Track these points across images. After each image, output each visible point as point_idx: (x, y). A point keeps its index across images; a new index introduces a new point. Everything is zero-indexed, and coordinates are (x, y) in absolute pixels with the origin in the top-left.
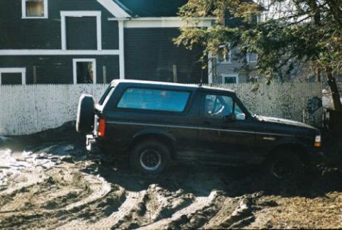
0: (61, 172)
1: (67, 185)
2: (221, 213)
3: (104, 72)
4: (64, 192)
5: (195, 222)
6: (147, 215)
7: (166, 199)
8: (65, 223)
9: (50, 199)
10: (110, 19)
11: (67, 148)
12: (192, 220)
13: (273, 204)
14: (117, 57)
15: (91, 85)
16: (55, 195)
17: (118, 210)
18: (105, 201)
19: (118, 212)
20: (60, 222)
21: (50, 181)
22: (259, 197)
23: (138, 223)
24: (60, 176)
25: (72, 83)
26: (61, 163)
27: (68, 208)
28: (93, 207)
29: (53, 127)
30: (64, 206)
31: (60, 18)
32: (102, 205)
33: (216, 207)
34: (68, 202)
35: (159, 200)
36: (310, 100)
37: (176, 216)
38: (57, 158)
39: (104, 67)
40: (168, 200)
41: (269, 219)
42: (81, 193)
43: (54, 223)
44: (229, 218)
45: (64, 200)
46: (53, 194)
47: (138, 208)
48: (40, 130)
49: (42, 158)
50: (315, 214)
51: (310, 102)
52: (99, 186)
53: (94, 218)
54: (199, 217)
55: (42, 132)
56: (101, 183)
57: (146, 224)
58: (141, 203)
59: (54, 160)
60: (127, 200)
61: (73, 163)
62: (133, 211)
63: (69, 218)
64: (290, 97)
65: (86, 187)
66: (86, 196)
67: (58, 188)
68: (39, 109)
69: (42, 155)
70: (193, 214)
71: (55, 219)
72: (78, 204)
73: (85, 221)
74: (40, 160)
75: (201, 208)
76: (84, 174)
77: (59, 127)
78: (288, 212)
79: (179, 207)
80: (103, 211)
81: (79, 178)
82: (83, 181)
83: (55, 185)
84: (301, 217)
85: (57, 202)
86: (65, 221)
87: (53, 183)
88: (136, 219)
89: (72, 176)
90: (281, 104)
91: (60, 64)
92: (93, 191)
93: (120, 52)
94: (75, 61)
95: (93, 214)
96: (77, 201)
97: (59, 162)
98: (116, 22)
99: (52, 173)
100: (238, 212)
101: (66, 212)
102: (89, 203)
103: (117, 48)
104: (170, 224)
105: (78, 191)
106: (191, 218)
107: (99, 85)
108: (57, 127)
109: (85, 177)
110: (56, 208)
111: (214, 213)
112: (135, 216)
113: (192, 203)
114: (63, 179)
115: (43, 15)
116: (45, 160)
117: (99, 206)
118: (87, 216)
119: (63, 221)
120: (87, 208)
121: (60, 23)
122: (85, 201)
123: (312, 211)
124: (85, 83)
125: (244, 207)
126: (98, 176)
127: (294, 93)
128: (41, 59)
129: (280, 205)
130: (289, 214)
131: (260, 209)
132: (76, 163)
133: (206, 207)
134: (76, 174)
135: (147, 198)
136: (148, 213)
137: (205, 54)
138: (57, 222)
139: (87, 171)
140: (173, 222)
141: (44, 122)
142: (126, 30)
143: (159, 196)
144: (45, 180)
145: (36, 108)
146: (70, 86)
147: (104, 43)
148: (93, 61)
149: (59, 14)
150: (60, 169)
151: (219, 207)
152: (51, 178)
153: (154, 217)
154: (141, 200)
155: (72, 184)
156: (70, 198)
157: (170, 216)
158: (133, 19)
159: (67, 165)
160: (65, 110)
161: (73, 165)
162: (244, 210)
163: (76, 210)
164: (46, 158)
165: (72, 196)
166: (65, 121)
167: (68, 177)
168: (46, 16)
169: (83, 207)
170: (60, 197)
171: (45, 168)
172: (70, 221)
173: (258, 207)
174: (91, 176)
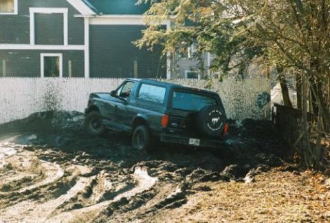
0: (20, 159)
1: (25, 170)
2: (158, 196)
3: (70, 66)
4: (20, 176)
5: (133, 204)
6: (92, 198)
7: (111, 183)
8: (16, 203)
9: (6, 183)
10: (76, 16)
11: (30, 138)
12: (131, 202)
13: (207, 189)
14: (82, 52)
15: (57, 78)
16: (11, 179)
17: (66, 193)
18: (55, 185)
19: (66, 195)
20: (11, 202)
21: (9, 167)
22: (195, 182)
23: (82, 204)
24: (20, 163)
25: (40, 76)
26: (22, 151)
27: (21, 191)
28: (43, 190)
29: (21, 118)
30: (18, 189)
31: (29, 14)
32: (52, 188)
33: (155, 191)
34: (21, 186)
35: (105, 185)
36: (259, 95)
37: (118, 198)
38: (19, 147)
39: (70, 62)
40: (113, 185)
41: (199, 201)
42: (35, 177)
43: (6, 203)
44: (163, 200)
45: (19, 184)
46: (9, 179)
47: (85, 191)
48: (8, 121)
49: (6, 146)
50: (242, 197)
51: (261, 97)
52: (54, 172)
53: (42, 199)
54: (138, 199)
55: (10, 123)
56: (57, 170)
57: (89, 205)
58: (89, 187)
59: (16, 148)
60: (77, 184)
61: (33, 151)
62: (79, 193)
63: (20, 199)
64: (241, 92)
65: (41, 173)
66: (39, 180)
67: (15, 173)
68: (7, 101)
69: (6, 143)
70: (132, 197)
71: (8, 200)
72: (31, 188)
73: (34, 202)
74: (4, 149)
75: (141, 191)
76: (41, 161)
77: (26, 119)
78: (218, 196)
79: (122, 191)
80: (52, 193)
81: (37, 165)
82: (40, 167)
83: (12, 171)
84: (228, 200)
85: (11, 185)
86: (16, 201)
87: (11, 168)
88: (80, 201)
89: (30, 163)
90: (233, 98)
91: (28, 58)
92: (47, 176)
93: (85, 48)
94: (42, 55)
95: (43, 196)
96: (31, 184)
97: (20, 150)
98: (82, 19)
99: (12, 160)
100: (173, 196)
101: (18, 194)
102: (41, 187)
103: (83, 43)
104: (110, 205)
105: (32, 176)
106: (130, 200)
107: (65, 79)
108: (24, 118)
109: (42, 164)
110: (10, 190)
111: (152, 196)
112: (80, 197)
113: (134, 187)
114: (21, 165)
115: (13, 11)
116: (8, 149)
117: (49, 189)
118: (36, 198)
119: (14, 202)
120: (38, 191)
121: (29, 19)
122: (38, 185)
123: (240, 195)
124: (51, 76)
125: (178, 190)
126: (55, 163)
127: (245, 88)
128: (11, 53)
129: (213, 190)
130: (219, 198)
131: (194, 193)
132: (36, 151)
133: (145, 191)
134: (34, 161)
135: (94, 183)
136: (93, 196)
137: (164, 54)
138: (8, 202)
139: (45, 158)
140: (113, 203)
141: (12, 114)
142: (91, 27)
143: (105, 181)
144: (4, 166)
145: (5, 99)
146: (38, 80)
147: (70, 39)
148: (60, 55)
149: (28, 10)
150: (21, 157)
151: (158, 191)
152: (10, 164)
153: (97, 199)
154: (89, 185)
155: (29, 170)
156: (24, 182)
157: (112, 198)
158: (98, 16)
159: (27, 153)
160: (32, 102)
161: (33, 153)
162: (178, 194)
163: (28, 192)
164: (10, 147)
165: (27, 181)
166: (32, 112)
167: (27, 164)
168: (16, 13)
169: (34, 190)
170: (15, 181)
171: (7, 155)
172: (20, 201)
173: (192, 191)
174: (49, 163)
